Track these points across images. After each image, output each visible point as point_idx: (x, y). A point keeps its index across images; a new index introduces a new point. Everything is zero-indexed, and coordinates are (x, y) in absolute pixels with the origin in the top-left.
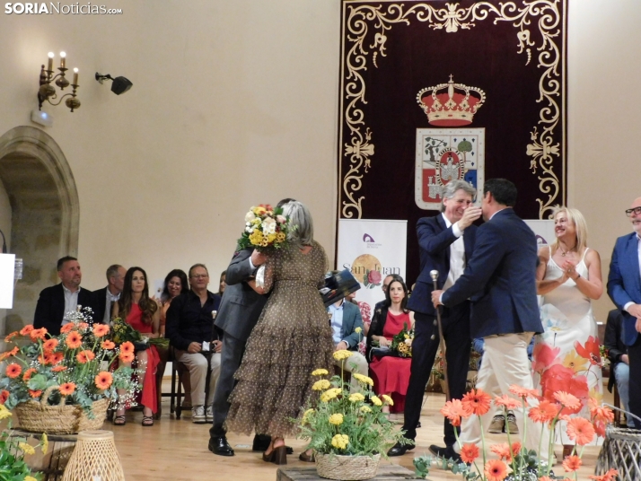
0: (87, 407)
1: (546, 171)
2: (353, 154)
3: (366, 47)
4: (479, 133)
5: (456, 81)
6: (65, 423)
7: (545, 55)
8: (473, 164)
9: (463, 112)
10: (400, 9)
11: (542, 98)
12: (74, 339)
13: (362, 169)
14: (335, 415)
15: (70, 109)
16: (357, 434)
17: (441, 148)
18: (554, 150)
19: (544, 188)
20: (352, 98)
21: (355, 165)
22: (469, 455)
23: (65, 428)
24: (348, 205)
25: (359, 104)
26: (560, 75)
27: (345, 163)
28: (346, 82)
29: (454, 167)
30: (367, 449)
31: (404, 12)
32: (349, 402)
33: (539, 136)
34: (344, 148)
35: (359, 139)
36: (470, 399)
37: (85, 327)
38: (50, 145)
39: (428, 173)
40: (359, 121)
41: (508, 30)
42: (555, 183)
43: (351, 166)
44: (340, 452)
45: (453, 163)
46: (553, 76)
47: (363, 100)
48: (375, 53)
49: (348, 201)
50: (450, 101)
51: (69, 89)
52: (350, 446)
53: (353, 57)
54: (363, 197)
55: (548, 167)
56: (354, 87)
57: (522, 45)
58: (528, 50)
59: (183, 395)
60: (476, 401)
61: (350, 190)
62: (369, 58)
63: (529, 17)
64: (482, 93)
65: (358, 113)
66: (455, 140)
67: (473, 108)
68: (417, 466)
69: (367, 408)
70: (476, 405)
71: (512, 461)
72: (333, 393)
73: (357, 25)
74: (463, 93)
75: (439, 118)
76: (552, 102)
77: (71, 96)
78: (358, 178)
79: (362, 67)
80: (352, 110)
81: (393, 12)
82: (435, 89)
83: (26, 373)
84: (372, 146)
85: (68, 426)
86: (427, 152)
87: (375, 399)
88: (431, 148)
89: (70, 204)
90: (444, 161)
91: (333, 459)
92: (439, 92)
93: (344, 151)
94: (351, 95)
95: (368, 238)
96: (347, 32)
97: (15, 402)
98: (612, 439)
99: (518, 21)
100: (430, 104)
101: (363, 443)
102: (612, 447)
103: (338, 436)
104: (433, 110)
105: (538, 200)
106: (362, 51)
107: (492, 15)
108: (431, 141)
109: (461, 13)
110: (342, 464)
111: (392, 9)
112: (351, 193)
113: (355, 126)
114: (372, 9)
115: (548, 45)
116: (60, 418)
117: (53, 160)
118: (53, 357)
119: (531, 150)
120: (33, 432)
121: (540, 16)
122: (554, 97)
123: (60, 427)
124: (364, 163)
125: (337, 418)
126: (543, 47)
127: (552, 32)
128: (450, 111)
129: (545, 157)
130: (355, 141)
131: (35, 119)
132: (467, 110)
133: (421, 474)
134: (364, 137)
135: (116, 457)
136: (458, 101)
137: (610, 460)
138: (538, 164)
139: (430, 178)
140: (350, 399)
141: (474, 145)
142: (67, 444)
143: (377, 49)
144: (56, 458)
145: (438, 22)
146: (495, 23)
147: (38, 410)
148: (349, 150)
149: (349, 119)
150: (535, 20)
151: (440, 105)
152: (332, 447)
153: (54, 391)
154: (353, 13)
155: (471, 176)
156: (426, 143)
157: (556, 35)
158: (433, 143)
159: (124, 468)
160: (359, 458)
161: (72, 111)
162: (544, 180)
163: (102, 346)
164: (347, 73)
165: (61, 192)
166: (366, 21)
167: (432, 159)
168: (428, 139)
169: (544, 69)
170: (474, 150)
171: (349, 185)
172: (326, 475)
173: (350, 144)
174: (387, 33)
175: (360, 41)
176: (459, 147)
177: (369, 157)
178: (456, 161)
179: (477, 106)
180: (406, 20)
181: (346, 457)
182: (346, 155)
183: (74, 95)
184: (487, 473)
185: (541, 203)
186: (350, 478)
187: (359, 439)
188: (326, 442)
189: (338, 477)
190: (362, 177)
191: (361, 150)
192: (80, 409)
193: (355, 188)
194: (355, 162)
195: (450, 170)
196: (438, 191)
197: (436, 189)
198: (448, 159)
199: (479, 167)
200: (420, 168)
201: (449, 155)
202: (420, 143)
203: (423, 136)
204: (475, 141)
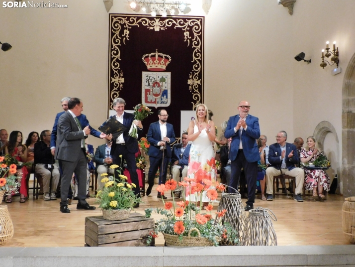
1: (195, 91)
2: (115, 82)
3: (120, 35)
4: (168, 75)
5: (159, 52)
7: (195, 43)
8: (166, 87)
9: (162, 65)
10: (135, 19)
11: (194, 61)
13: (119, 89)
14: (111, 193)
16: (121, 200)
17: (153, 80)
18: (199, 82)
19: (195, 98)
20: (114, 58)
21: (116, 87)
22: (168, 207)
25: (117, 60)
26: (201, 51)
27: (112, 86)
28: (112, 50)
30: (125, 207)
31: (137, 21)
32: (117, 187)
33: (193, 76)
34: (111, 79)
35: (117, 75)
36: (168, 184)
39: (147, 91)
40: (118, 68)
41: (180, 31)
42: (199, 96)
43: (114, 87)
44: (114, 208)
45: (158, 87)
46: (198, 52)
47: (119, 58)
48: (124, 38)
50: (157, 60)
52: (118, 205)
53: (115, 40)
55: (196, 89)
56: (115, 53)
57: (186, 38)
58: (188, 40)
59: (39, 188)
60: (171, 184)
62: (122, 40)
63: (189, 26)
64: (170, 57)
65: (117, 64)
66: (159, 77)
67: (166, 64)
68: (146, 213)
69: (125, 189)
70: (171, 186)
71: (185, 207)
72: (110, 183)
73: (116, 26)
74: (162, 57)
75: (152, 67)
76: (198, 62)
78: (117, 93)
79: (119, 44)
80: (114, 63)
81: (132, 21)
82: (150, 55)
84: (123, 79)
86: (147, 82)
87: (128, 185)
88: (148, 80)
90: (154, 86)
91: (110, 211)
92: (152, 56)
94: (114, 56)
96: (112, 28)
98: (224, 198)
99: (184, 28)
100: (148, 61)
101: (123, 204)
102: (224, 201)
103: (113, 201)
104: (149, 64)
105: (192, 103)
106: (119, 37)
107: (174, 25)
109: (161, 23)
110: (114, 213)
111: (132, 19)
113: (116, 70)
114: (123, 19)
115: (196, 39)
119: (189, 82)
121: (193, 26)
122: (198, 60)
124: (120, 86)
125: (112, 194)
126: (195, 39)
127: (198, 33)
128: (156, 64)
129: (195, 85)
130: (116, 76)
132: (164, 64)
133: (148, 216)
134: (120, 74)
135: (9, 217)
136: (160, 61)
137: (224, 206)
138: (192, 88)
139: (148, 93)
141: (166, 79)
143: (125, 37)
145: (151, 26)
146: (175, 28)
148: (113, 80)
149: (113, 67)
150: (191, 28)
151: (152, 62)
152: (110, 206)
154: (115, 20)
155: (165, 92)
156: (146, 78)
157: (200, 34)
158: (149, 78)
159: (13, 222)
160: (122, 210)
162: (195, 94)
164: (112, 46)
166: (120, 24)
167: (149, 85)
168: (147, 76)
169: (195, 48)
170: (166, 81)
171: (113, 95)
172: (107, 218)
173: (114, 78)
174: (129, 30)
175: (118, 33)
176: (160, 80)
177: (122, 83)
178: (159, 86)
179: (168, 63)
180: (138, 25)
181: (116, 210)
182: (112, 82)
184: (175, 214)
185: (194, 104)
186: (118, 219)
187: (121, 202)
188: (107, 204)
189: (113, 219)
190: (119, 92)
191: (118, 80)
193: (116, 96)
194: (116, 85)
195: (156, 90)
196: (151, 99)
197: (150, 97)
198: (156, 85)
199: (168, 89)
200: (144, 89)
201: (156, 83)
202: (144, 78)
203: (145, 75)
204: (167, 77)
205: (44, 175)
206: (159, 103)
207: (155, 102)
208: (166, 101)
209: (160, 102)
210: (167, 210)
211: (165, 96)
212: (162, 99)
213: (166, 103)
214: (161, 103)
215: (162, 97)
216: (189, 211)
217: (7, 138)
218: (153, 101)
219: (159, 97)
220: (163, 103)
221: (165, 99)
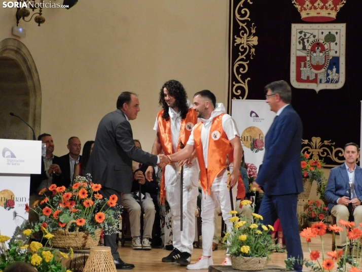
0: (93, 233)
2: (241, 44)
4: (341, 28)
6: (78, 242)
8: (336, 52)
9: (329, 11)
12: (83, 193)
13: (248, 56)
14: (242, 236)
15: (38, 24)
16: (254, 246)
17: (311, 39)
21: (243, 53)
22: (315, 256)
23: (78, 245)
24: (237, 85)
25: (246, 4)
27: (235, 51)
29: (321, 54)
30: (260, 254)
32: (250, 229)
34: (234, 39)
35: (246, 32)
36: (316, 227)
37: (86, 185)
38: (23, 50)
39: (300, 59)
40: (246, 18)
43: (240, 54)
44: (245, 255)
45: (321, 52)
47: (249, 1)
49: (238, 82)
50: (319, 1)
51: (37, 11)
52: (250, 252)
54: (249, 79)
60: (319, 228)
61: (238, 73)
65: (245, 11)
66: (322, 33)
67: (336, 8)
68: (287, 263)
69: (259, 232)
70: (318, 230)
71: (338, 261)
72: (241, 224)
75: (310, 16)
77: (38, 15)
78: (245, 63)
80: (240, 9)
83: (55, 213)
84: (256, 38)
85: (80, 244)
86: (300, 43)
87: (264, 227)
88: (303, 40)
89: (35, 92)
90: (313, 50)
91: (241, 259)
93: (234, 42)
95: (253, 114)
97: (51, 230)
100: (302, 4)
101: (257, 251)
103: (244, 246)
104: (305, 9)
108: (303, 33)
110: (246, 262)
112: (240, 75)
113: (243, 22)
116: (76, 239)
117: (25, 60)
118: (69, 203)
120: (59, 248)
123: (75, 245)
124: (250, 52)
125: (244, 237)
128: (319, 10)
130: (243, 34)
131: (15, 33)
132: (332, 9)
133: (289, 268)
134: (250, 30)
136: (325, 2)
139: (303, 64)
140: (250, 227)
141: (337, 37)
142: (79, 255)
144: (74, 263)
147: (63, 234)
148: (238, 41)
149: (238, 16)
151: (310, 5)
152: (241, 252)
153: (73, 223)
155: (335, 62)
156: (299, 35)
158: (305, 35)
160: (255, 259)
161: (39, 25)
163: (95, 197)
165: (30, 83)
167: (304, 48)
168: (301, 32)
170: (337, 41)
171: (238, 69)
172: (237, 268)
173: (239, 36)
176: (325, 39)
177: (254, 46)
178: (323, 50)
179: (339, 7)
181: (248, 258)
182: (235, 45)
183: (40, 14)
184: (324, 266)
186: (250, 270)
187: (255, 249)
188: (237, 250)
189: (244, 269)
190: (248, 62)
191: (247, 41)
192: (88, 234)
193: (243, 71)
194: (242, 50)
195: (318, 57)
196: (308, 74)
197: (306, 72)
198: (317, 48)
199: (341, 55)
200: (295, 55)
201: (317, 45)
202: (294, 36)
203: (297, 30)
204: (338, 34)
205: (131, 210)
206: (323, 81)
207: (315, 81)
208: (335, 78)
210: (314, 262)
211: (334, 70)
212: (328, 75)
213: (337, 82)
214: (327, 82)
215: (329, 72)
216: (344, 266)
217: (79, 152)
218: (312, 77)
219: (323, 70)
220: (331, 82)
221: (334, 74)
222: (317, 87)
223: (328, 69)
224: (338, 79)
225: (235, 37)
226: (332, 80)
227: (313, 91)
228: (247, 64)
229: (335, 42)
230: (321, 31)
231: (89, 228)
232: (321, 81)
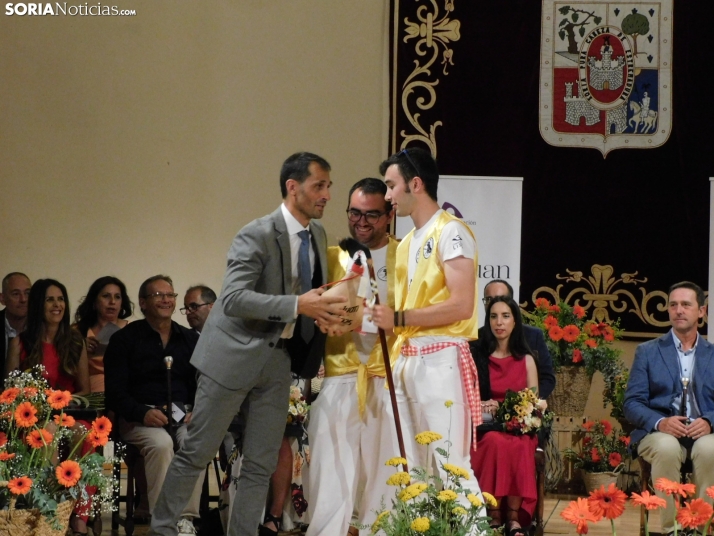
0: (50, 513)
2: (419, 38)
8: (650, 58)
12: (27, 414)
13: (436, 69)
17: (590, 27)
21: (423, 61)
24: (410, 138)
27: (404, 56)
29: (615, 64)
34: (402, 26)
35: (431, 9)
36: (598, 498)
39: (563, 76)
43: (417, 62)
45: (613, 57)
49: (412, 131)
54: (439, 123)
60: (607, 500)
61: (413, 109)
66: (617, 12)
70: (606, 505)
78: (428, 86)
84: (456, 25)
86: (562, 35)
88: (570, 28)
90: (595, 53)
93: (402, 33)
95: (450, 211)
108: (571, 13)
112: (417, 115)
116: (9, 527)
124: (440, 57)
130: (424, 14)
134: (441, 5)
139: (569, 86)
141: (652, 21)
148: (413, 30)
155: (647, 82)
156: (562, 17)
158: (575, 17)
167: (573, 49)
168: (564, 10)
170: (652, 31)
171: (412, 99)
173: (414, 19)
176: (623, 25)
177: (451, 44)
178: (618, 52)
182: (405, 40)
190: (437, 82)
191: (434, 31)
192: (38, 515)
193: (424, 104)
194: (423, 54)
195: (607, 70)
196: (583, 111)
197: (578, 106)
198: (603, 48)
199: (662, 66)
200: (550, 66)
201: (604, 41)
202: (548, 18)
203: (555, 3)
204: (655, 14)
205: (150, 449)
206: (618, 130)
207: (599, 128)
208: (649, 120)
209: (621, 127)
211: (646, 101)
212: (630, 114)
213: (652, 131)
214: (629, 131)
215: (634, 106)
218: (593, 120)
219: (619, 101)
220: (639, 132)
221: (645, 113)
222: (605, 144)
223: (630, 99)
224: (657, 125)
225: (406, 21)
226: (640, 127)
227: (595, 153)
228: (434, 87)
229: (648, 35)
230: (612, 8)
231: (42, 499)
232: (613, 130)
